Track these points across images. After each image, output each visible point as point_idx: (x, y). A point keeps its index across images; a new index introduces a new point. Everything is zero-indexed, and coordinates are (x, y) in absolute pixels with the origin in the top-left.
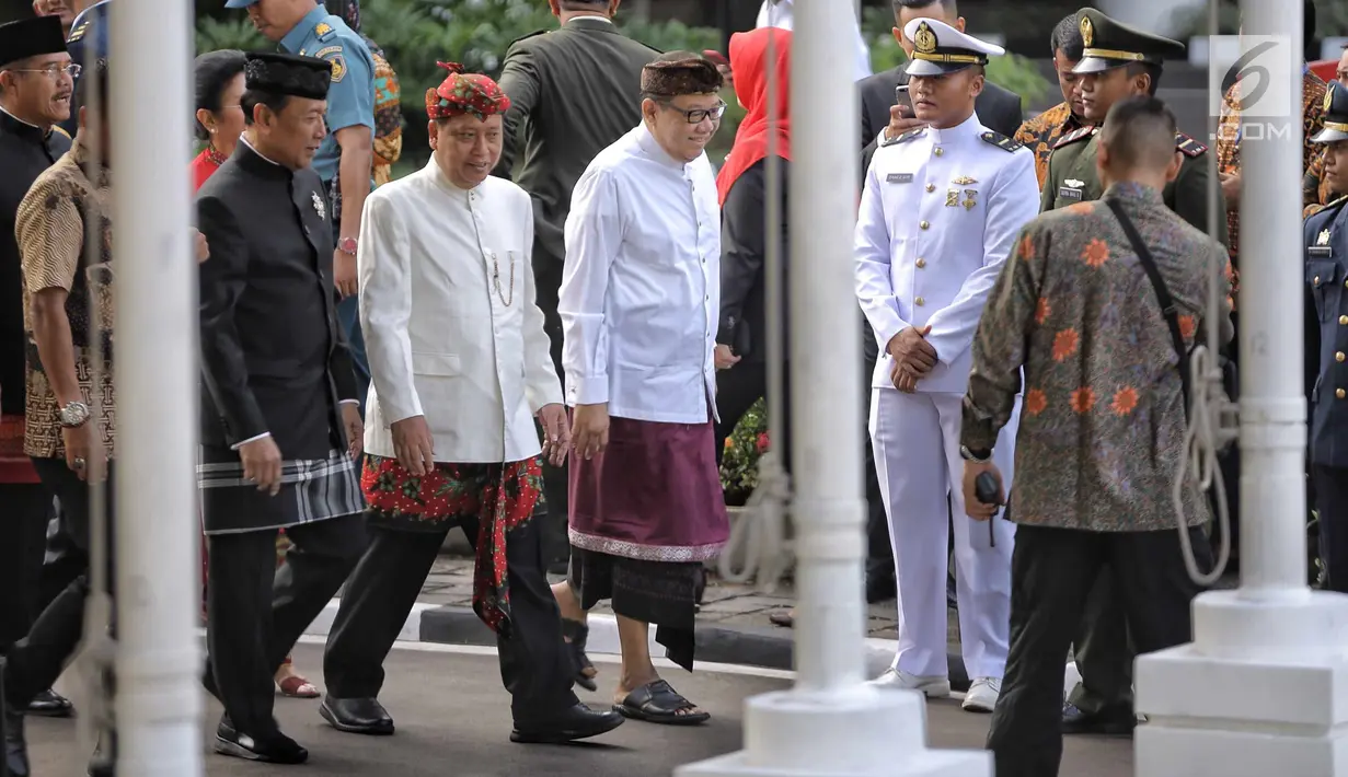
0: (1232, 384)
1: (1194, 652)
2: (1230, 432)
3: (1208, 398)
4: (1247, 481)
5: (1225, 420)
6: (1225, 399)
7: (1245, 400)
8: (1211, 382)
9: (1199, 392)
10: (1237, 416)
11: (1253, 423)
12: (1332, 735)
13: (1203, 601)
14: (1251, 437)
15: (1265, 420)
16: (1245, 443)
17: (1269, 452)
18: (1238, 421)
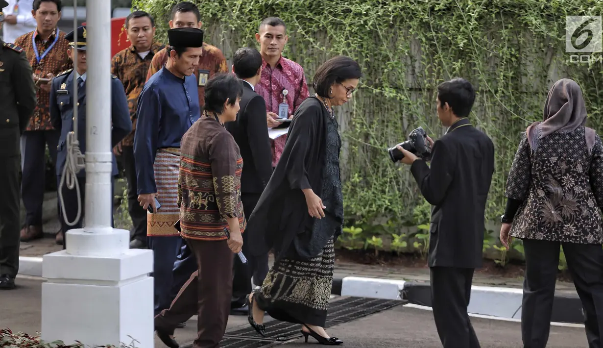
0: (83, 147)
1: (67, 253)
2: (82, 166)
3: (73, 152)
4: (88, 185)
5: (80, 160)
6: (80, 153)
7: (87, 153)
8: (74, 145)
9: (69, 150)
10: (84, 159)
11: (90, 162)
12: (120, 285)
13: (70, 232)
14: (91, 167)
15: (95, 161)
16: (88, 170)
17: (97, 173)
18: (85, 161)
